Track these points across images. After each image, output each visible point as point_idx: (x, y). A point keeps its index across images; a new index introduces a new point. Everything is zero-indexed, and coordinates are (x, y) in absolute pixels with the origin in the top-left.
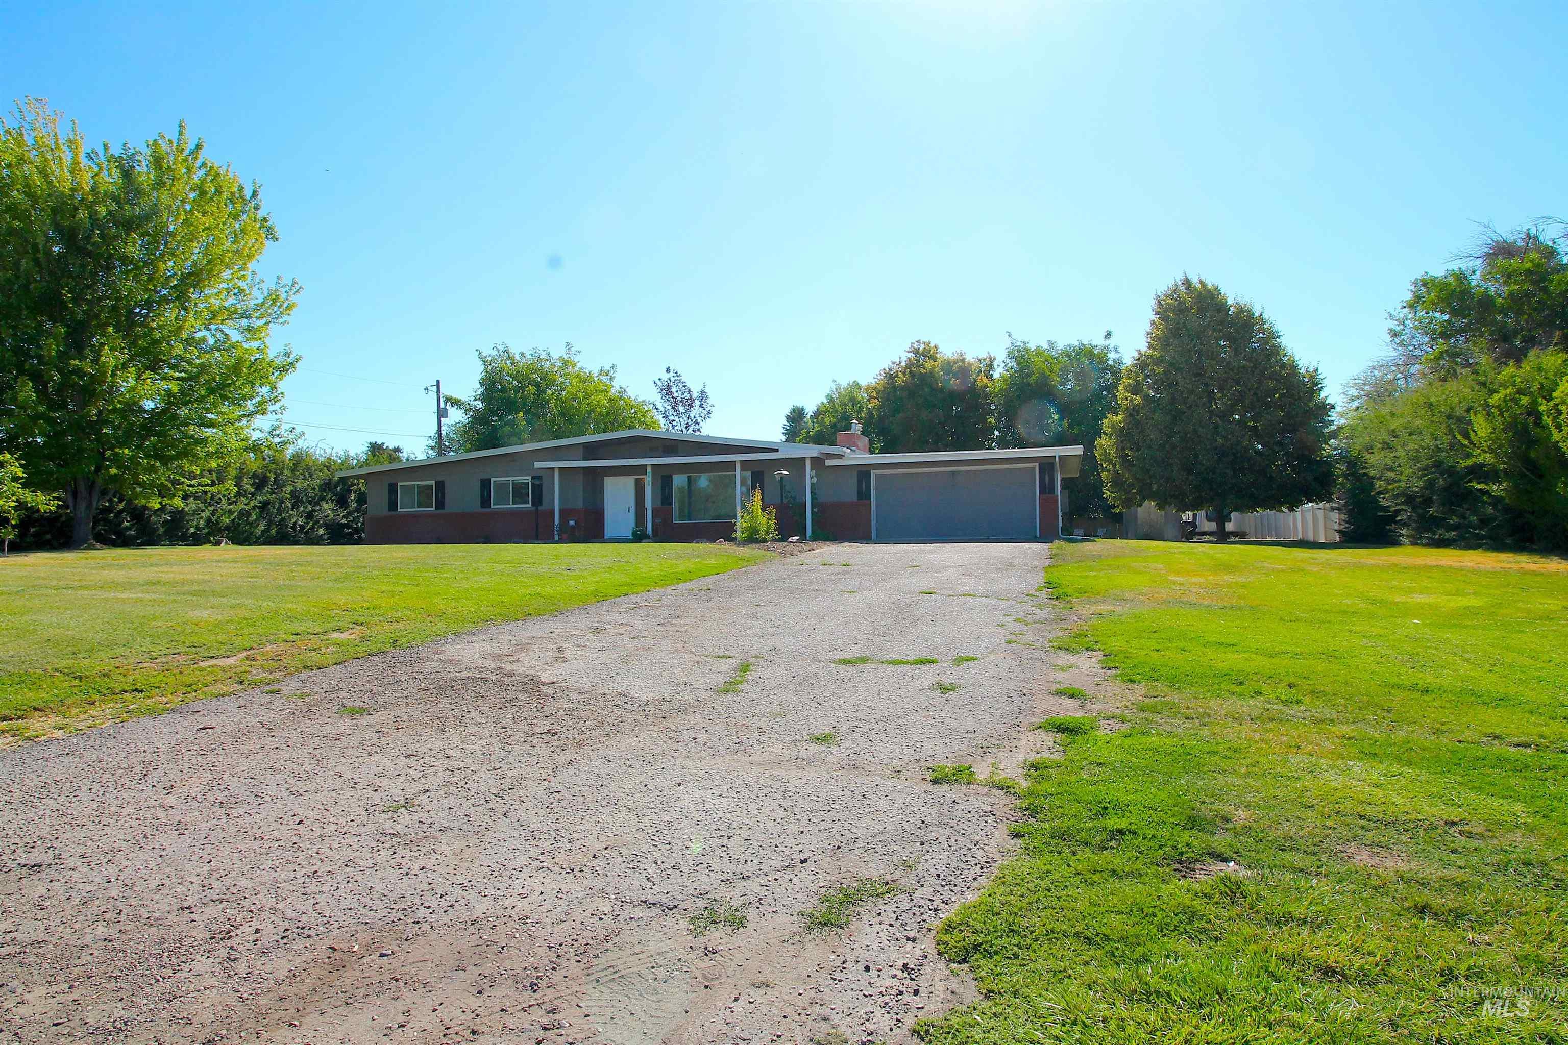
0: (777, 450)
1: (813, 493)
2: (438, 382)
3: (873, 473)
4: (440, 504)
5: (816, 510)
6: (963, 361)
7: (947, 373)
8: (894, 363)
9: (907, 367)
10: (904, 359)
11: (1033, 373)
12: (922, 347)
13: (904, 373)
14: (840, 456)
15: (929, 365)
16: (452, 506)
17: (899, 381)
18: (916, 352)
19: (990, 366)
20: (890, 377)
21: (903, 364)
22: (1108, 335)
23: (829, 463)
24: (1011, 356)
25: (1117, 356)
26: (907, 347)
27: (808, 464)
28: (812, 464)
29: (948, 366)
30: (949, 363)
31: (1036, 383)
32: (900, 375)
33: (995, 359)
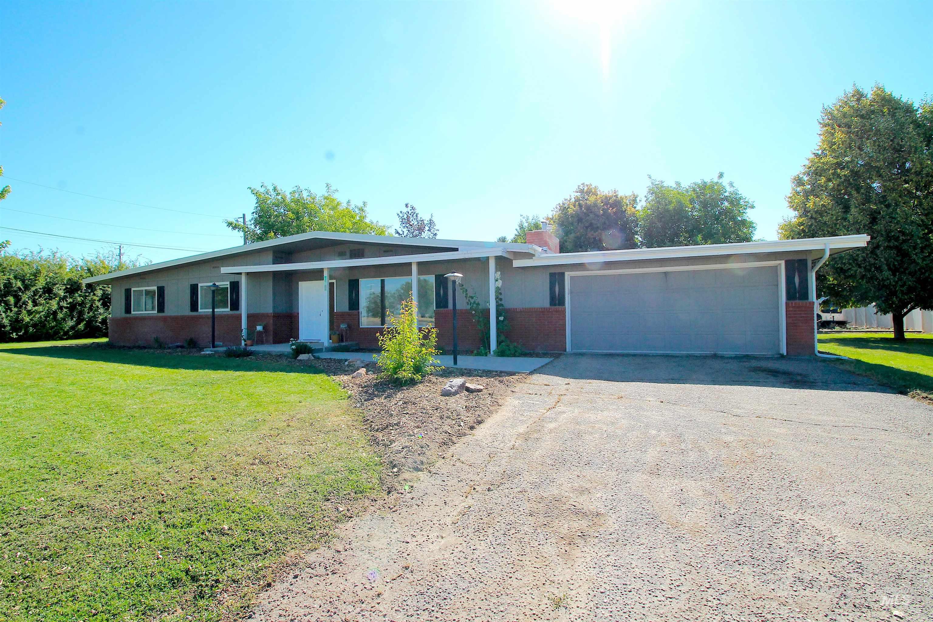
0: (456, 250)
1: (498, 299)
2: (244, 215)
3: (568, 275)
4: (161, 308)
5: (501, 318)
6: (616, 196)
7: (606, 204)
8: (566, 200)
9: (576, 201)
10: (573, 197)
11: (670, 202)
12: (586, 189)
13: (575, 206)
14: (529, 256)
15: (592, 199)
16: (171, 310)
17: (570, 211)
18: (582, 191)
19: (635, 201)
20: (564, 209)
21: (573, 200)
22: (721, 175)
23: (517, 263)
24: (652, 192)
25: (732, 190)
26: (575, 188)
27: (492, 264)
28: (497, 264)
29: (606, 201)
30: (606, 197)
31: (674, 209)
32: (571, 206)
33: (638, 196)
